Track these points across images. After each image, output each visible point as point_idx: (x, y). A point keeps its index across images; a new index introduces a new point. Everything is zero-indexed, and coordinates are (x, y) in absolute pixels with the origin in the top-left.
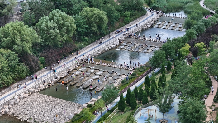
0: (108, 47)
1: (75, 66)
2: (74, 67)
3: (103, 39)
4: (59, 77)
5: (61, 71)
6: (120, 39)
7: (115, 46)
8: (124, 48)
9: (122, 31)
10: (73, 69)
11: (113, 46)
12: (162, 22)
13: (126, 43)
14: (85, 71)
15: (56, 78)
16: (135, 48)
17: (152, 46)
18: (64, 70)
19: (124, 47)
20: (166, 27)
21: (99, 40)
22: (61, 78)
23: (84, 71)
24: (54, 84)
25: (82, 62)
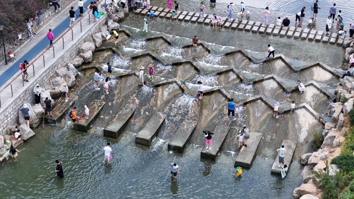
1: (99, 35)
2: (99, 41)
4: (46, 95)
5: (53, 67)
10: (94, 47)
14: (148, 55)
15: (37, 99)
18: (62, 58)
22: (55, 96)
23: (144, 56)
24: (33, 133)
25: (122, 15)
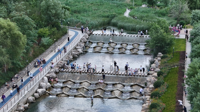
0: (31, 94)
3: (17, 78)
6: (48, 75)
7: (44, 90)
8: (63, 93)
9: (44, 62)
11: (40, 91)
12: (97, 43)
13: (63, 83)
16: (85, 90)
17: (116, 84)
19: (62, 91)
20: (108, 50)
21: (12, 81)
